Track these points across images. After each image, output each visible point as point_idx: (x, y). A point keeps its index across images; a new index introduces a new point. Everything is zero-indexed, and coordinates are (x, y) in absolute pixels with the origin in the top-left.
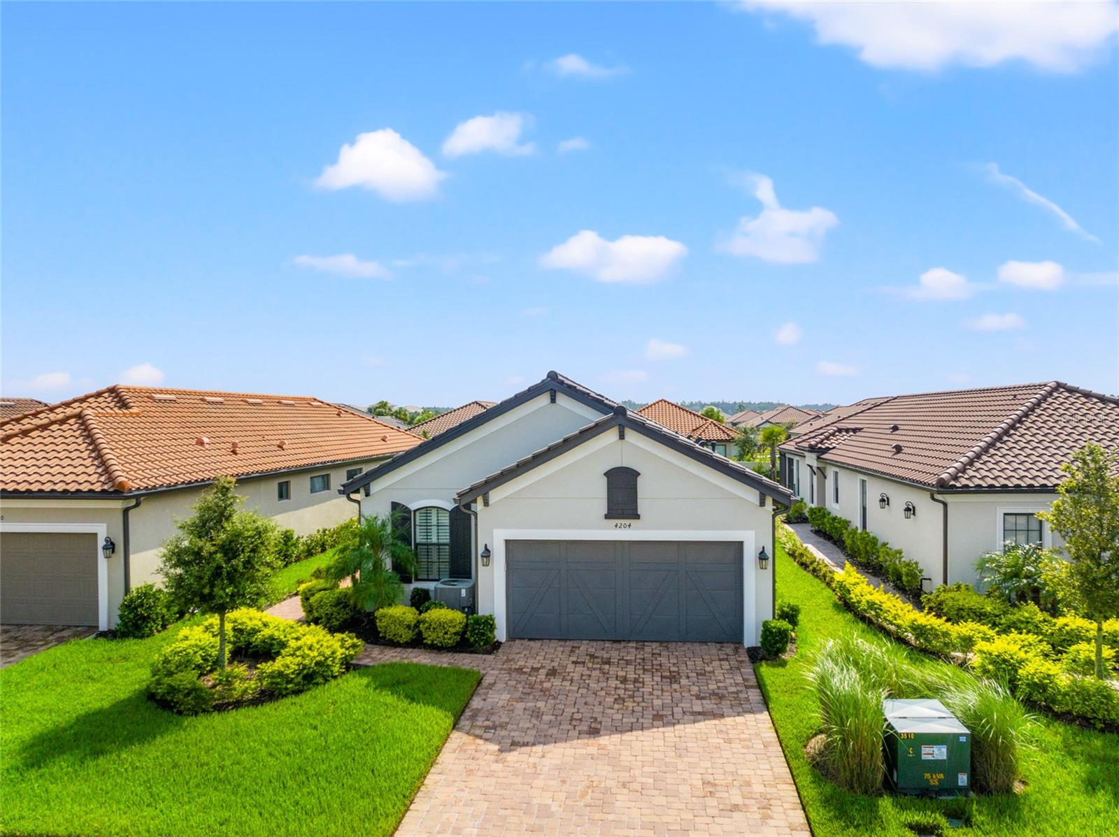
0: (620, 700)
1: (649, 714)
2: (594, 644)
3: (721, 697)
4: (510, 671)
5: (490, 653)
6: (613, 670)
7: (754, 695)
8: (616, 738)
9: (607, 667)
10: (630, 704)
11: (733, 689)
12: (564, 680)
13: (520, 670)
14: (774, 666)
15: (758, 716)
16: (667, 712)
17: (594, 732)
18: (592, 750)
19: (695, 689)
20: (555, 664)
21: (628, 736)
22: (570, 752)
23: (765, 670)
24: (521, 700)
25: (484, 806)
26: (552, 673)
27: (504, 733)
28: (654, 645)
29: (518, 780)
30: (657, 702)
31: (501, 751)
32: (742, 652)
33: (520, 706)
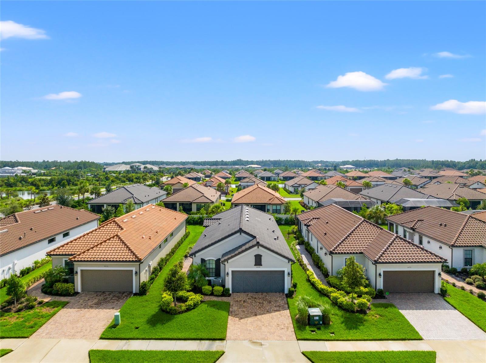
0: (259, 308)
1: (266, 311)
2: (251, 293)
3: (280, 307)
4: (235, 301)
5: (229, 297)
6: (257, 300)
7: (286, 306)
8: (260, 316)
9: (255, 300)
10: (262, 309)
11: (282, 305)
12: (247, 303)
13: (237, 301)
14: (291, 299)
15: (287, 311)
16: (269, 310)
17: (256, 315)
18: (256, 319)
19: (274, 305)
20: (244, 299)
21: (262, 316)
22: (252, 319)
23: (289, 300)
24: (239, 308)
25: (240, 330)
26: (244, 302)
27: (239, 316)
28: (265, 293)
29: (244, 325)
30: (267, 308)
31: (239, 319)
32: (284, 295)
33: (240, 310)
